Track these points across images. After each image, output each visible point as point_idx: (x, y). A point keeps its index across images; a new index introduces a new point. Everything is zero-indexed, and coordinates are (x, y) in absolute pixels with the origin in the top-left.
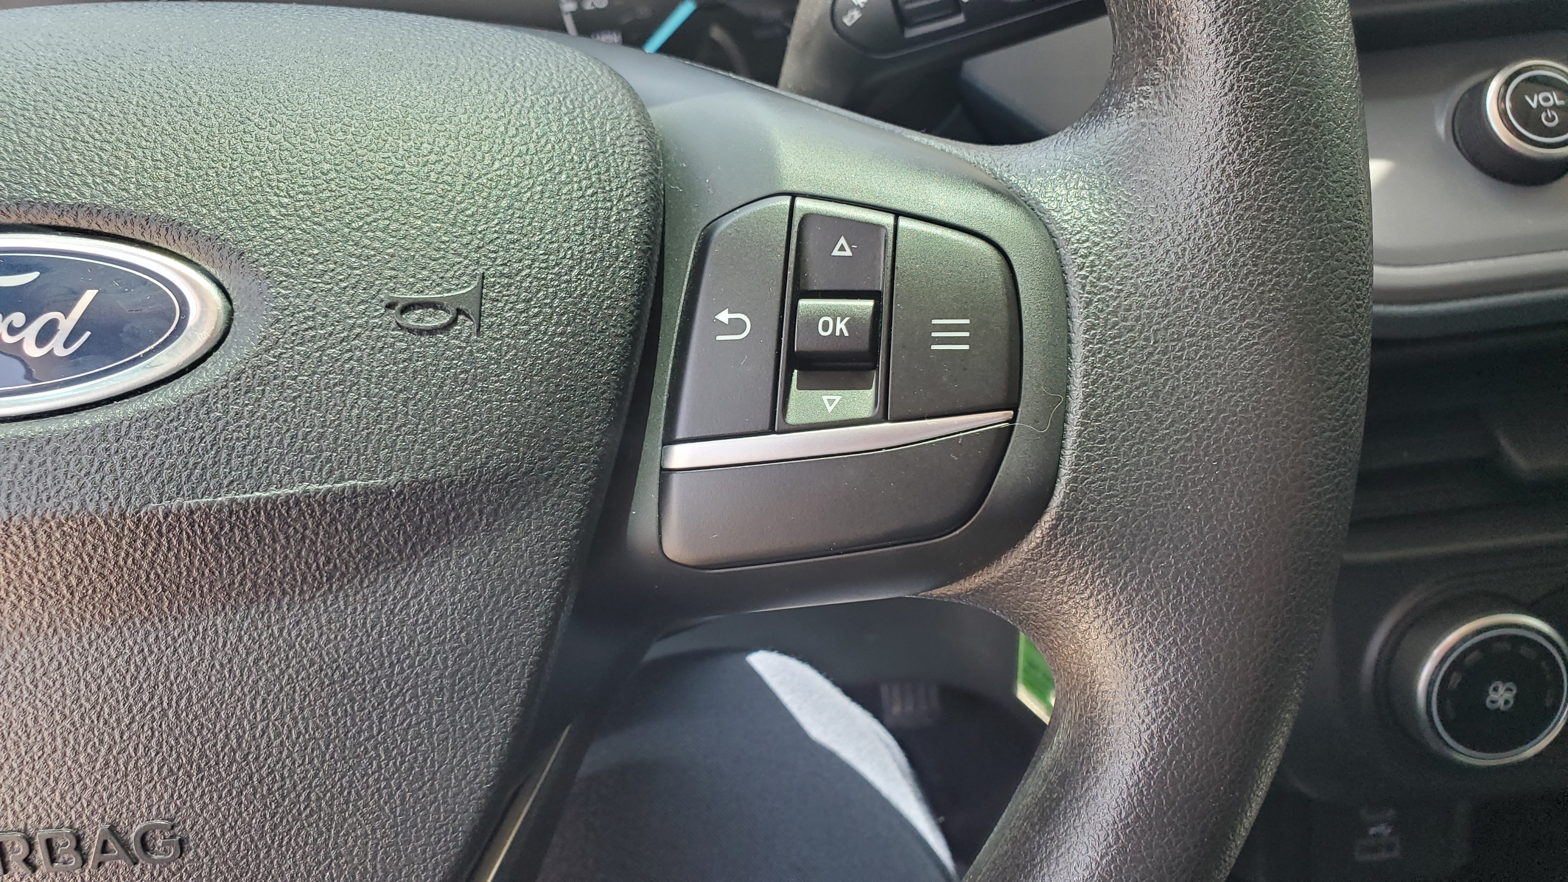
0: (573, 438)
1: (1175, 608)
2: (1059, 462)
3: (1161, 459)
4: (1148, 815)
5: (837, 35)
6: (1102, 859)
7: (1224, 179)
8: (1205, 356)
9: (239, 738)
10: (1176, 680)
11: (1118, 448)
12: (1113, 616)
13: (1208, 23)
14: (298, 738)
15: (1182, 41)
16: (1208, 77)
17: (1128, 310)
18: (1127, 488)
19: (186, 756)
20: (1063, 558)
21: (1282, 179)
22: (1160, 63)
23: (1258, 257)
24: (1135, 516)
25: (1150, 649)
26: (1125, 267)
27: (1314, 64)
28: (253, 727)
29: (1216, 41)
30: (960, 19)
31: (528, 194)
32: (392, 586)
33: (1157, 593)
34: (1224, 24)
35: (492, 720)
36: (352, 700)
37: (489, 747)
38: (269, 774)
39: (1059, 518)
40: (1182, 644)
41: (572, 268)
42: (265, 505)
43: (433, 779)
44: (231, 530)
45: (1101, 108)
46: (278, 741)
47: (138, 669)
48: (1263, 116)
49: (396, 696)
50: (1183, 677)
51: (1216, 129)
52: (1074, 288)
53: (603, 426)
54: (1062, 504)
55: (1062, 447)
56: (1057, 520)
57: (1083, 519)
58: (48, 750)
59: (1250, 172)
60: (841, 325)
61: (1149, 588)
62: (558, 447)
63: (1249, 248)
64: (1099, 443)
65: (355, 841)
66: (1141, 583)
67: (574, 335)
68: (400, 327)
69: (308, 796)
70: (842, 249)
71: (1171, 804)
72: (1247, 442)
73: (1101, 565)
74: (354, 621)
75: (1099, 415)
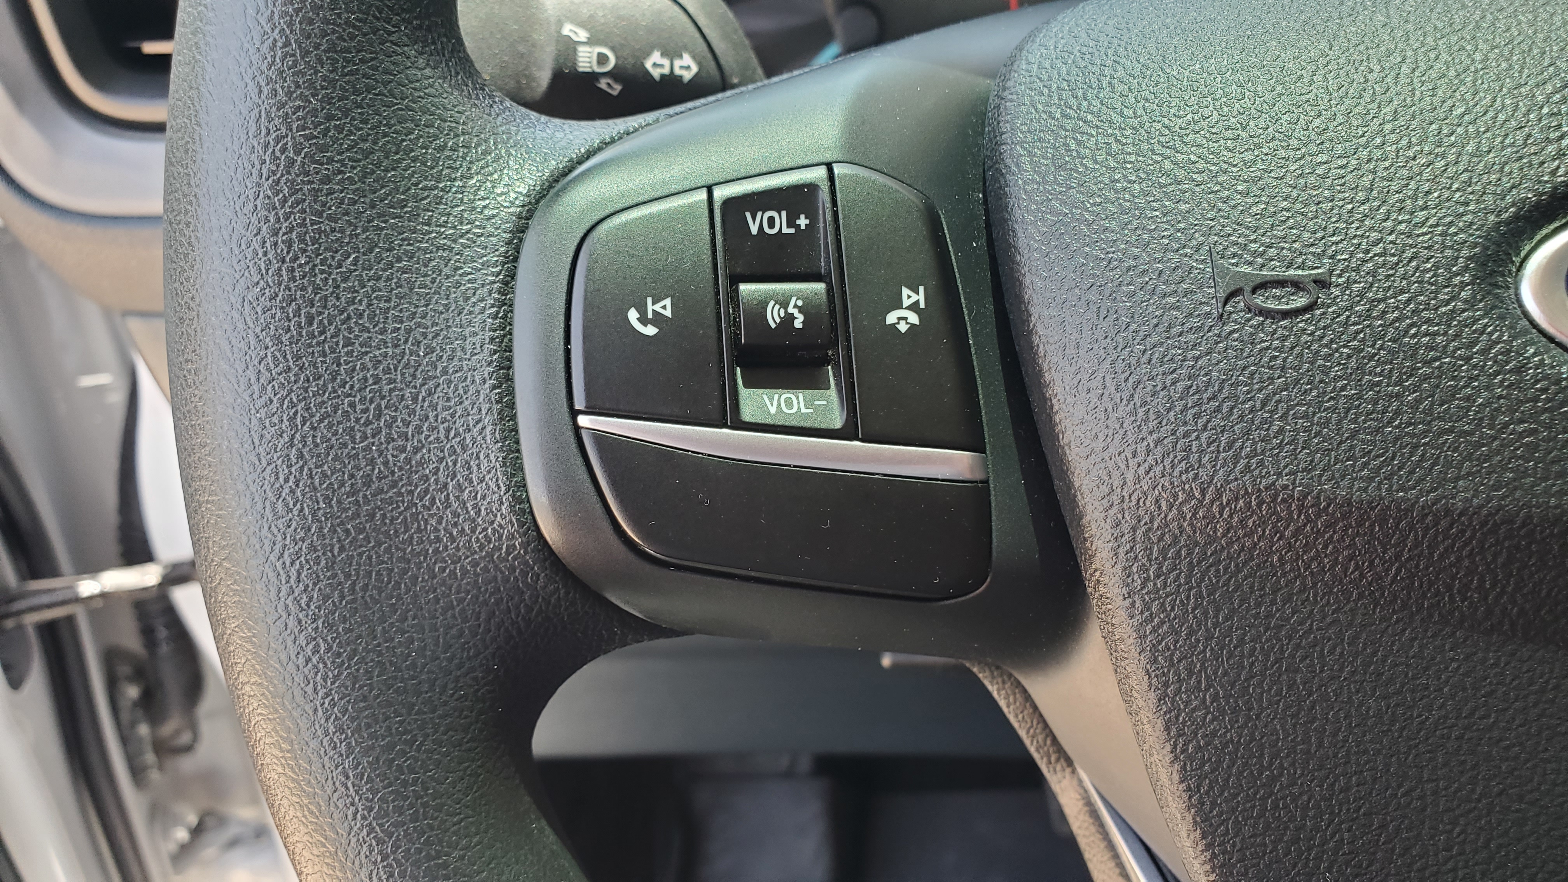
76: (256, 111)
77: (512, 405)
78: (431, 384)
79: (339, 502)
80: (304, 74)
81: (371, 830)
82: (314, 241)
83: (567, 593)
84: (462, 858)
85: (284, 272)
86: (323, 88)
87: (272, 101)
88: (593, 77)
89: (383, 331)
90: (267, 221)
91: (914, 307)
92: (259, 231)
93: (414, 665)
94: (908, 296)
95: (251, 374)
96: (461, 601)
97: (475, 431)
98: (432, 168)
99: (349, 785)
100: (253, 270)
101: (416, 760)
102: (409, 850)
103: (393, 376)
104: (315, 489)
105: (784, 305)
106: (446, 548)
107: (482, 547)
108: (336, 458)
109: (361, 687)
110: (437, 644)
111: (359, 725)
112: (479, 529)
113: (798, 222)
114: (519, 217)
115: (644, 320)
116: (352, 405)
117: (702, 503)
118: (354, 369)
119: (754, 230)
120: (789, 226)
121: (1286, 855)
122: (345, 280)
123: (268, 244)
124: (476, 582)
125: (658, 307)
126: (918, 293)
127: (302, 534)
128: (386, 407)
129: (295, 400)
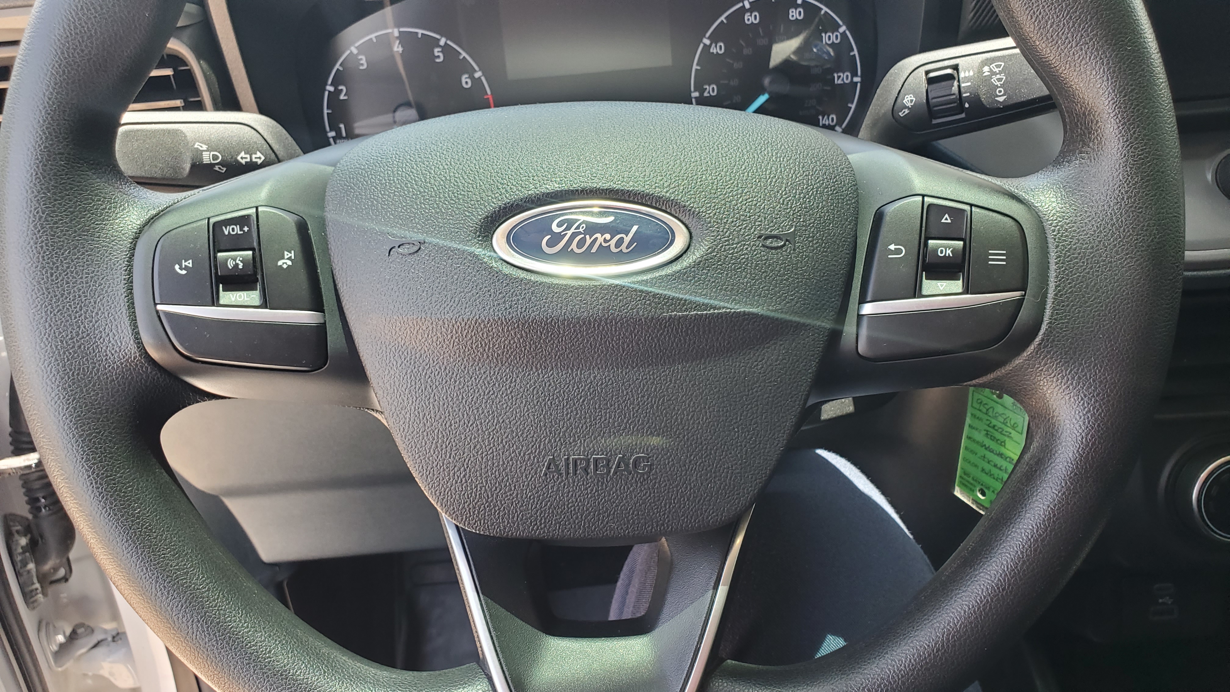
0: (829, 297)
1: (1094, 381)
2: (1043, 315)
3: (1089, 315)
4: (1080, 473)
5: (894, 121)
6: (1059, 492)
7: (1120, 194)
8: (1109, 270)
9: (682, 419)
10: (1094, 412)
11: (1070, 310)
12: (1065, 385)
13: (1115, 128)
14: (706, 421)
15: (1102, 135)
16: (1114, 151)
17: (1075, 250)
18: (1073, 327)
19: (659, 426)
20: (1043, 359)
21: (1146, 195)
22: (1091, 145)
23: (1134, 228)
24: (1076, 340)
25: (1082, 399)
26: (1074, 231)
27: (1162, 146)
28: (688, 415)
29: (1118, 136)
30: (963, 115)
31: (811, 192)
32: (752, 356)
33: (1086, 374)
34: (1123, 129)
35: (787, 419)
36: (731, 405)
37: (785, 431)
38: (691, 436)
39: (1043, 340)
40: (1097, 396)
41: (830, 224)
42: (709, 317)
43: (760, 443)
44: (694, 327)
45: (1059, 163)
46: (697, 421)
47: (644, 386)
48: (1139, 168)
49: (749, 404)
50: (1097, 411)
51: (1117, 173)
52: (1050, 240)
53: (840, 293)
54: (1044, 333)
55: (1045, 309)
56: (1041, 340)
57: (1054, 341)
58: (603, 419)
59: (1132, 192)
60: (949, 252)
61: (1082, 371)
62: (823, 300)
63: (1131, 224)
64: (1062, 307)
65: (724, 470)
66: (1078, 370)
67: (831, 252)
68: (763, 246)
69: (707, 448)
70: (946, 219)
71: (1091, 467)
72: (1128, 308)
73: (1060, 362)
74: (735, 370)
75: (1062, 295)
76: (26, 199)
77: (133, 303)
78: (101, 297)
79: (66, 342)
80: (44, 185)
81: (83, 466)
82: (52, 246)
83: (161, 375)
84: (121, 477)
85: (40, 258)
86: (52, 189)
87: (32, 195)
88: (212, 165)
89: (82, 278)
90: (32, 239)
91: (289, 259)
92: (29, 243)
93: (99, 403)
94: (287, 255)
95: (29, 296)
96: (117, 378)
97: (119, 313)
98: (100, 217)
99: (74, 449)
100: (28, 257)
101: (101, 439)
102: (99, 473)
103: (86, 294)
104: (57, 338)
105: (235, 260)
106: (110, 358)
107: (124, 357)
108: (65, 326)
109: (78, 412)
110: (109, 395)
111: (77, 426)
112: (122, 350)
113: (244, 229)
114: (136, 233)
115: (181, 269)
116: (70, 306)
117: (206, 336)
118: (70, 292)
119: (226, 233)
120: (240, 230)
121: (434, 453)
122: (66, 259)
123: (33, 247)
124: (123, 371)
125: (186, 264)
126: (291, 253)
127: (52, 355)
128: (84, 306)
129: (47, 305)
